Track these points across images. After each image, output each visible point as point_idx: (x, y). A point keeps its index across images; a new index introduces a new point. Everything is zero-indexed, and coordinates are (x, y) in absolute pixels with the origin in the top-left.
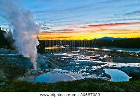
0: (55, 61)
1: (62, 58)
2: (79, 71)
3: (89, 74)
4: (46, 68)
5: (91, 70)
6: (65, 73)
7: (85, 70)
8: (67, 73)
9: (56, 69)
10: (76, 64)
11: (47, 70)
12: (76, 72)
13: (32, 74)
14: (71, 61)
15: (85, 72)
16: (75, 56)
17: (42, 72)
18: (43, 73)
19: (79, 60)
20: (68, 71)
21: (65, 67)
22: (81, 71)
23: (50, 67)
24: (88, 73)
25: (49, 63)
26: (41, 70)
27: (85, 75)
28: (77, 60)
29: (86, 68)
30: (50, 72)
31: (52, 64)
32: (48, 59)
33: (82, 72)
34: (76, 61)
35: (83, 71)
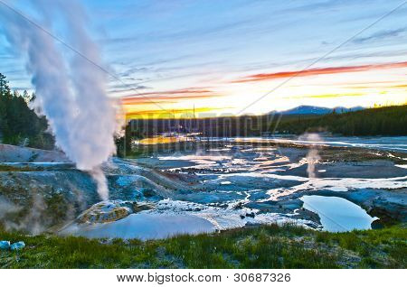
0: (162, 177)
1: (183, 170)
2: (231, 205)
3: (258, 214)
4: (139, 197)
5: (265, 200)
6: (190, 210)
7: (246, 201)
8: (198, 210)
9: (165, 201)
10: (220, 185)
11: (140, 203)
12: (222, 207)
13: (98, 216)
14: (208, 178)
15: (247, 206)
16: (217, 162)
17: (127, 209)
18: (129, 214)
19: (230, 172)
20: (199, 206)
21: (190, 193)
22: (237, 203)
23: (149, 194)
24: (257, 211)
25: (145, 183)
26: (123, 205)
27: (247, 215)
28: (223, 173)
29: (249, 195)
30: (148, 208)
31: (154, 187)
32: (142, 173)
33: (239, 207)
34: (221, 176)
35: (241, 203)
